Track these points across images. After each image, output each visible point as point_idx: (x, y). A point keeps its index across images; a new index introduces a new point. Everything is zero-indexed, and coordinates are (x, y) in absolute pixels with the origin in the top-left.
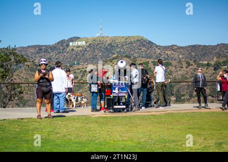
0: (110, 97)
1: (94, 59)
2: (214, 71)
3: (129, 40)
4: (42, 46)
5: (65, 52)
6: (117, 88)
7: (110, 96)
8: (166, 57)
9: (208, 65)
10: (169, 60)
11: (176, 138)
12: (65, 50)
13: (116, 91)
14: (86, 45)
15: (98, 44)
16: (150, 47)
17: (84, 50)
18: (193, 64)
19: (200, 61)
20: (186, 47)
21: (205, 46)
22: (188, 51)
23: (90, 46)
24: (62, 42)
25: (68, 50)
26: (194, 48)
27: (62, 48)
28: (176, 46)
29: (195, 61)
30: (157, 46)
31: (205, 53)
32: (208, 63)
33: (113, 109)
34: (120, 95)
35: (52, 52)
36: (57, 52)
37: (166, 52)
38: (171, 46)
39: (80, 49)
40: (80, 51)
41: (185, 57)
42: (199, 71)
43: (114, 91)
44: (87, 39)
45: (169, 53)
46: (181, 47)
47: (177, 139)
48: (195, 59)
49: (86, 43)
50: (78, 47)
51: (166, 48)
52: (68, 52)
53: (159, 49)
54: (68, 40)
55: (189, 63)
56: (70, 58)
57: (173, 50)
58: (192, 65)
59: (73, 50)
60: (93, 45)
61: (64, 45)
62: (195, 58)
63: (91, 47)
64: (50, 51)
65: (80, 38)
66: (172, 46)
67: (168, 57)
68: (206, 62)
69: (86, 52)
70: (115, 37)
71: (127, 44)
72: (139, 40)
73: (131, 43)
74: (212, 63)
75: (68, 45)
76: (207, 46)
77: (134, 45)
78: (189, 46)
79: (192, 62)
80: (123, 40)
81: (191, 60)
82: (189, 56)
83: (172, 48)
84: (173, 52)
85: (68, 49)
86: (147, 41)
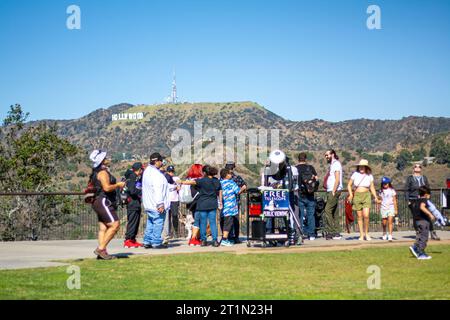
0: (258, 219)
1: (160, 146)
2: (398, 171)
3: (229, 111)
4: (56, 122)
5: (102, 133)
6: (271, 202)
7: (258, 216)
8: (303, 142)
9: (386, 159)
10: (307, 149)
11: (416, 287)
12: (103, 130)
13: (270, 207)
14: (145, 119)
15: (169, 118)
16: (272, 124)
17: (141, 130)
18: (357, 157)
19: (368, 150)
20: (340, 124)
21: (379, 121)
22: (344, 130)
23: (152, 122)
24: (98, 113)
25: (109, 130)
26: (357, 124)
27: (97, 126)
28: (321, 121)
29: (359, 152)
30: (284, 122)
31: (378, 136)
32: (385, 155)
33: (265, 240)
34: (277, 214)
35: (78, 133)
36: (87, 133)
37: (303, 133)
38: (312, 121)
39: (133, 127)
40: (133, 131)
41: (339, 144)
42: (416, 169)
43: (266, 207)
44: (147, 107)
45: (308, 135)
46: (332, 124)
47: (419, 289)
48: (359, 148)
49: (144, 116)
50: (129, 123)
51: (301, 125)
52: (109, 134)
53: (288, 127)
54: (108, 111)
55: (349, 154)
56: (113, 146)
57: (316, 129)
58: (354, 159)
59: (118, 129)
60: (159, 119)
61: (102, 119)
62: (358, 145)
63: (155, 123)
64: (73, 132)
65: (132, 106)
66: (315, 121)
67: (306, 142)
68: (380, 154)
69: (144, 134)
70: (201, 104)
71: (224, 118)
72: (249, 111)
73: (233, 115)
74: (394, 154)
75: (109, 120)
76: (384, 122)
77: (240, 119)
78: (348, 122)
79: (353, 153)
80: (218, 110)
81: (352, 149)
82: (347, 141)
83: (313, 125)
84: (315, 133)
85: (109, 128)
86: (266, 113)
